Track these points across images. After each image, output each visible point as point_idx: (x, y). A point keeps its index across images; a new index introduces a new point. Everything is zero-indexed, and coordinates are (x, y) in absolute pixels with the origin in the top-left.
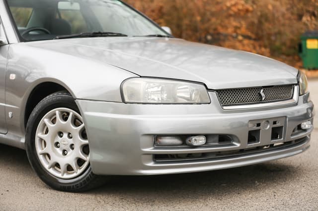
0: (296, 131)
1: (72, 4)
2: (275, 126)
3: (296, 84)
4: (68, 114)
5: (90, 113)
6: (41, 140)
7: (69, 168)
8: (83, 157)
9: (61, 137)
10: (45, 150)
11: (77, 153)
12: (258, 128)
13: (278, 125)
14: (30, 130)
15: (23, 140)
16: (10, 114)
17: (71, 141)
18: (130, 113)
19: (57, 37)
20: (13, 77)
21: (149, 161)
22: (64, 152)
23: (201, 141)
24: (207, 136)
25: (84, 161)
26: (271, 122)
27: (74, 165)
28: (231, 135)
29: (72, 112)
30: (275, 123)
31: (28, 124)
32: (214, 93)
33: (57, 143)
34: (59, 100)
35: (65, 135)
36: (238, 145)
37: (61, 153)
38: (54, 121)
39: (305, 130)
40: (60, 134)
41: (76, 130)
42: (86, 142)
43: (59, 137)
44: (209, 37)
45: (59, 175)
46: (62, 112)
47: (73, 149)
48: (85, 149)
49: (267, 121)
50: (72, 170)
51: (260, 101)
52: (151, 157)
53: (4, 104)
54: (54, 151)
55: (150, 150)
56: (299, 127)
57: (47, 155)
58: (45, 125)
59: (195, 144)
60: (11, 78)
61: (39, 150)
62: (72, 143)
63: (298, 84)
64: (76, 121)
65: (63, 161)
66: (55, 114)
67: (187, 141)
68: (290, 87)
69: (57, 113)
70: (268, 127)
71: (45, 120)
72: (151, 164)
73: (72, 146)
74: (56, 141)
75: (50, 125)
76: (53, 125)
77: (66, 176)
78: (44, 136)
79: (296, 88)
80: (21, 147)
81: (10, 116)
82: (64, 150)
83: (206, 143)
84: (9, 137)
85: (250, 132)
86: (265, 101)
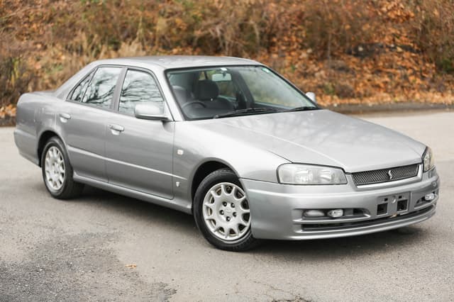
0: (421, 202)
1: (224, 76)
2: (400, 200)
3: (420, 163)
4: (231, 187)
5: (252, 191)
6: (207, 208)
7: (232, 232)
8: (243, 223)
9: (225, 206)
10: (211, 217)
11: (239, 220)
12: (386, 202)
13: (404, 198)
15: (189, 207)
16: (178, 184)
17: (233, 210)
18: (284, 192)
19: (217, 116)
20: (180, 152)
21: (298, 230)
22: (228, 219)
23: (340, 213)
24: (344, 210)
25: (244, 227)
26: (397, 197)
27: (236, 230)
28: (363, 209)
29: (235, 187)
30: (400, 197)
31: (196, 195)
32: (350, 176)
33: (222, 211)
34: (224, 176)
35: (229, 205)
36: (369, 216)
37: (225, 219)
38: (219, 193)
39: (429, 201)
40: (225, 204)
41: (238, 201)
43: (223, 206)
44: (361, 49)
45: (223, 237)
46: (226, 186)
47: (235, 216)
48: (246, 217)
49: (394, 196)
50: (235, 233)
51: (388, 180)
52: (300, 226)
53: (171, 175)
54: (219, 217)
55: (299, 220)
56: (423, 199)
57: (212, 221)
58: (211, 195)
59: (335, 216)
60: (179, 153)
61: (206, 216)
63: (423, 162)
64: (238, 195)
65: (227, 226)
66: (220, 188)
67: (328, 213)
69: (222, 186)
70: (395, 201)
71: (212, 191)
72: (300, 231)
73: (234, 214)
74: (220, 209)
75: (215, 196)
76: (218, 196)
77: (229, 238)
78: (210, 205)
79: (420, 166)
80: (187, 212)
81: (178, 185)
82: (228, 217)
83: (343, 215)
84: (175, 202)
85: (379, 206)
86: (393, 179)
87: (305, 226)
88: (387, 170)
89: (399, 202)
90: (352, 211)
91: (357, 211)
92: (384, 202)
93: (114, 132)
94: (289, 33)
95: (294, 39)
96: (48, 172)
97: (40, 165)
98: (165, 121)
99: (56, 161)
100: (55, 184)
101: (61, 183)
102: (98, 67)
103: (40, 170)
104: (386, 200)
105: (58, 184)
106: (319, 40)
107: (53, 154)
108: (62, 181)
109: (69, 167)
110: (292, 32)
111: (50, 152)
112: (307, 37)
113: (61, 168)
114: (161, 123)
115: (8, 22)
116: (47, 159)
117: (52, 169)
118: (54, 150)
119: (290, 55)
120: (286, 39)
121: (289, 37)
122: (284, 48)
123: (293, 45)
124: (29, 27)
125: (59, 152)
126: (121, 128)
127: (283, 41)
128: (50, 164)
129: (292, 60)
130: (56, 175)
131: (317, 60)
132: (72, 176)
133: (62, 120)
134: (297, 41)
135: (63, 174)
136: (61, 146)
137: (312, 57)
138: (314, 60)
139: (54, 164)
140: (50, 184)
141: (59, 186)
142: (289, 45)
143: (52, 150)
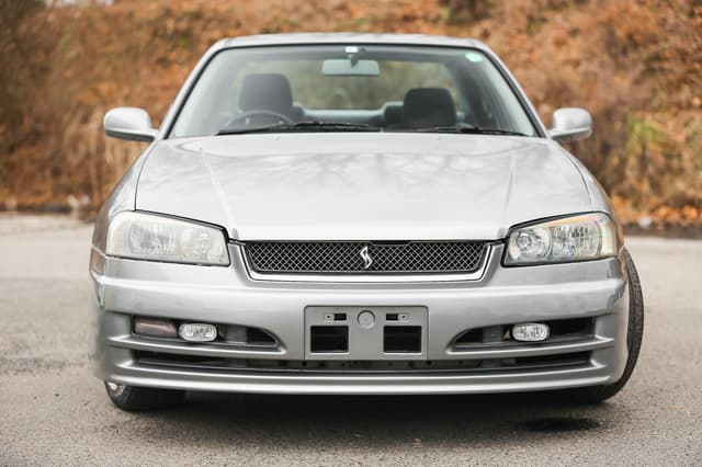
1: (354, 63)
2: (393, 323)
12: (340, 323)
13: (404, 322)
26: (382, 315)
28: (268, 331)
32: (237, 249)
36: (284, 352)
49: (368, 310)
51: (358, 271)
52: (128, 352)
63: (505, 240)
68: (478, 246)
72: (127, 364)
85: (315, 330)
86: (373, 271)
87: (140, 356)
88: (359, 245)
89: (387, 329)
90: (242, 333)
91: (257, 335)
92: (331, 322)
104: (341, 317)
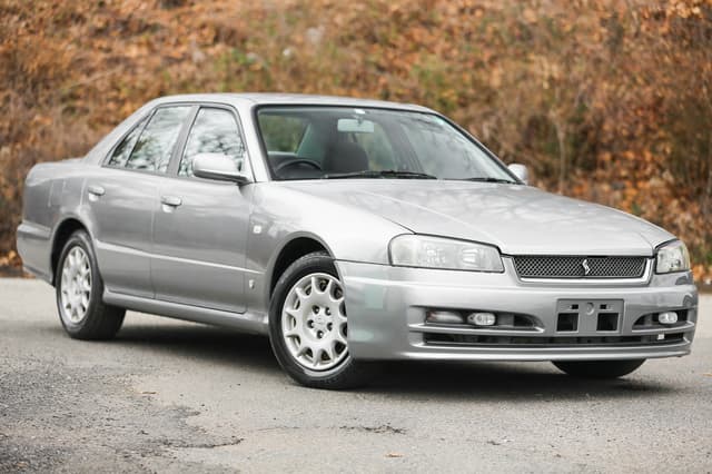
0: (649, 325)
1: (360, 122)
2: (603, 311)
3: (650, 258)
4: (328, 281)
6: (290, 316)
7: (324, 356)
8: (342, 339)
9: (316, 313)
10: (295, 331)
11: (336, 334)
13: (609, 310)
14: (276, 303)
15: (266, 321)
16: (251, 283)
17: (328, 319)
18: (401, 279)
20: (258, 229)
21: (416, 341)
22: (319, 335)
23: (490, 320)
24: (497, 315)
25: (344, 346)
26: (598, 305)
27: (330, 353)
28: (531, 316)
29: (332, 279)
30: (603, 307)
32: (510, 260)
33: (311, 322)
34: (316, 263)
35: (322, 311)
36: (541, 331)
37: (315, 335)
38: (308, 292)
39: (667, 326)
40: (316, 309)
41: (335, 303)
42: (345, 319)
43: (313, 313)
45: (311, 366)
46: (320, 279)
47: (330, 329)
49: (590, 302)
50: (329, 359)
51: (582, 275)
52: (420, 335)
53: (243, 269)
54: (306, 333)
55: (419, 326)
56: (655, 319)
57: (296, 338)
58: (296, 297)
59: (478, 323)
60: (255, 231)
61: (286, 331)
62: (330, 321)
63: (655, 256)
64: (337, 292)
65: (317, 346)
66: (310, 282)
67: (469, 318)
68: (641, 259)
69: (313, 280)
70: (592, 311)
71: (297, 289)
72: (420, 345)
73: (329, 326)
74: (309, 319)
75: (302, 296)
76: (306, 297)
77: (319, 367)
78: (294, 312)
79: (650, 263)
80: (263, 331)
81: (251, 286)
82: (319, 332)
83: (495, 324)
84: (248, 317)
85: (560, 315)
86: (591, 275)
87: (430, 338)
88: (581, 258)
89: (600, 315)
90: (512, 319)
91: (521, 320)
92: (569, 310)
93: (166, 209)
94: (640, 144)
95: (648, 156)
96: (66, 293)
97: (54, 284)
98: (241, 182)
99: (79, 273)
100: (75, 314)
101: (84, 309)
102: (157, 108)
103: (54, 290)
104: (575, 307)
105: (80, 312)
106: (696, 159)
107: (75, 260)
108: (86, 306)
109: (98, 281)
110: (645, 143)
111: (70, 257)
112: (672, 153)
113: (86, 283)
114: (237, 187)
115: (74, 97)
116: (65, 271)
117: (71, 287)
118: (77, 253)
119: (635, 187)
120: (631, 155)
121: (639, 152)
122: (624, 173)
123: (645, 168)
124: (119, 109)
125: (85, 255)
126: (176, 202)
127: (625, 159)
128: (69, 278)
129: (636, 197)
130: (78, 297)
131: (687, 197)
132: (101, 295)
133: (92, 197)
134: (653, 161)
135: (87, 293)
136: (88, 244)
137: (679, 191)
138: (683, 199)
139: (75, 279)
140: (68, 314)
141: (81, 315)
142: (636, 168)
143: (74, 254)
